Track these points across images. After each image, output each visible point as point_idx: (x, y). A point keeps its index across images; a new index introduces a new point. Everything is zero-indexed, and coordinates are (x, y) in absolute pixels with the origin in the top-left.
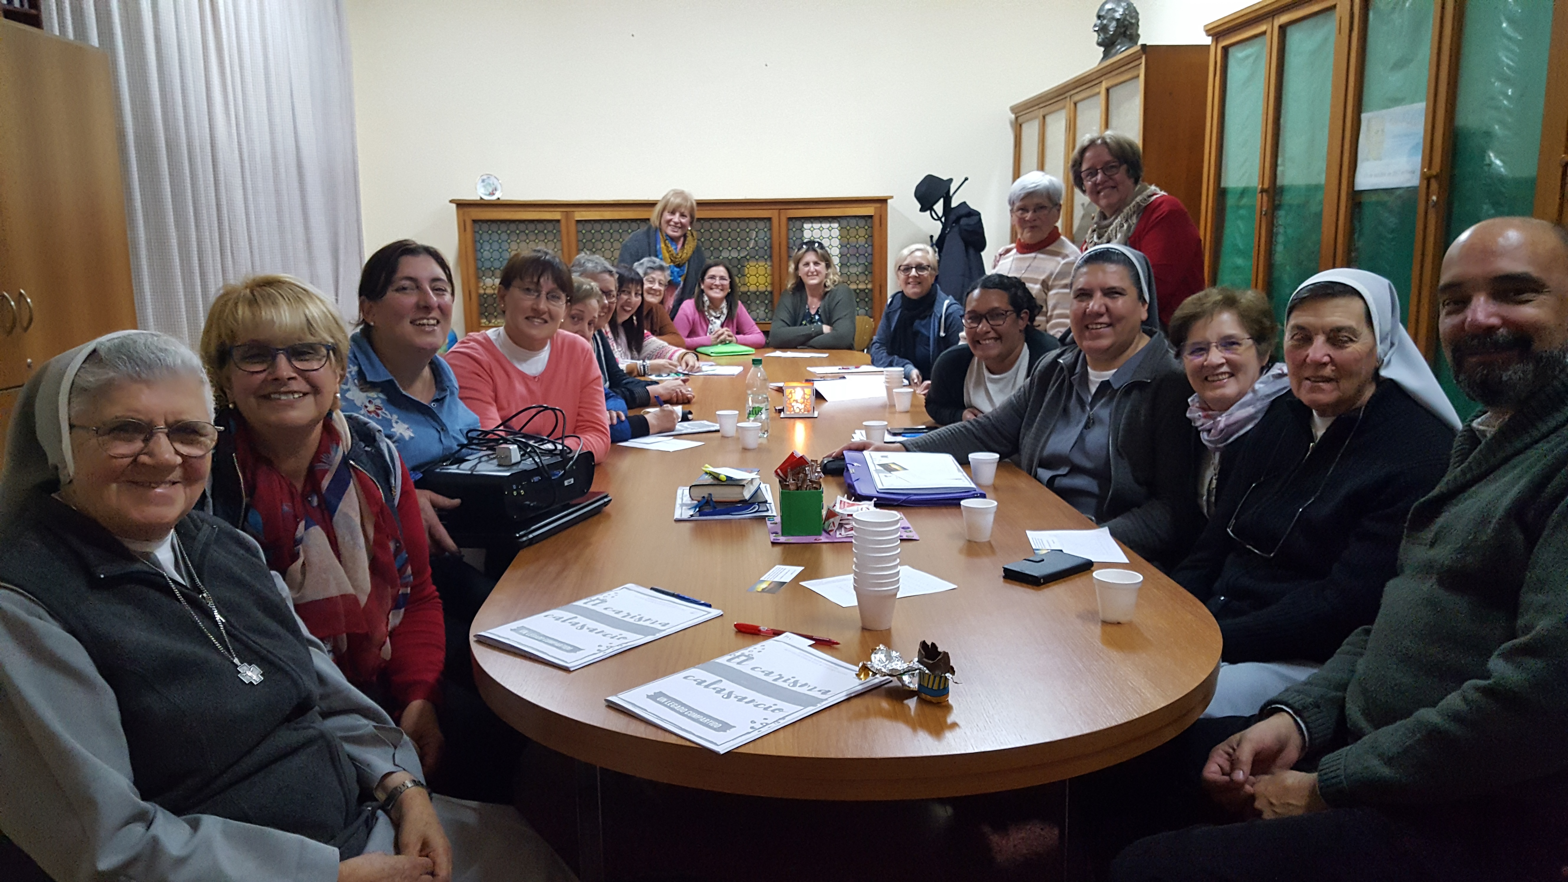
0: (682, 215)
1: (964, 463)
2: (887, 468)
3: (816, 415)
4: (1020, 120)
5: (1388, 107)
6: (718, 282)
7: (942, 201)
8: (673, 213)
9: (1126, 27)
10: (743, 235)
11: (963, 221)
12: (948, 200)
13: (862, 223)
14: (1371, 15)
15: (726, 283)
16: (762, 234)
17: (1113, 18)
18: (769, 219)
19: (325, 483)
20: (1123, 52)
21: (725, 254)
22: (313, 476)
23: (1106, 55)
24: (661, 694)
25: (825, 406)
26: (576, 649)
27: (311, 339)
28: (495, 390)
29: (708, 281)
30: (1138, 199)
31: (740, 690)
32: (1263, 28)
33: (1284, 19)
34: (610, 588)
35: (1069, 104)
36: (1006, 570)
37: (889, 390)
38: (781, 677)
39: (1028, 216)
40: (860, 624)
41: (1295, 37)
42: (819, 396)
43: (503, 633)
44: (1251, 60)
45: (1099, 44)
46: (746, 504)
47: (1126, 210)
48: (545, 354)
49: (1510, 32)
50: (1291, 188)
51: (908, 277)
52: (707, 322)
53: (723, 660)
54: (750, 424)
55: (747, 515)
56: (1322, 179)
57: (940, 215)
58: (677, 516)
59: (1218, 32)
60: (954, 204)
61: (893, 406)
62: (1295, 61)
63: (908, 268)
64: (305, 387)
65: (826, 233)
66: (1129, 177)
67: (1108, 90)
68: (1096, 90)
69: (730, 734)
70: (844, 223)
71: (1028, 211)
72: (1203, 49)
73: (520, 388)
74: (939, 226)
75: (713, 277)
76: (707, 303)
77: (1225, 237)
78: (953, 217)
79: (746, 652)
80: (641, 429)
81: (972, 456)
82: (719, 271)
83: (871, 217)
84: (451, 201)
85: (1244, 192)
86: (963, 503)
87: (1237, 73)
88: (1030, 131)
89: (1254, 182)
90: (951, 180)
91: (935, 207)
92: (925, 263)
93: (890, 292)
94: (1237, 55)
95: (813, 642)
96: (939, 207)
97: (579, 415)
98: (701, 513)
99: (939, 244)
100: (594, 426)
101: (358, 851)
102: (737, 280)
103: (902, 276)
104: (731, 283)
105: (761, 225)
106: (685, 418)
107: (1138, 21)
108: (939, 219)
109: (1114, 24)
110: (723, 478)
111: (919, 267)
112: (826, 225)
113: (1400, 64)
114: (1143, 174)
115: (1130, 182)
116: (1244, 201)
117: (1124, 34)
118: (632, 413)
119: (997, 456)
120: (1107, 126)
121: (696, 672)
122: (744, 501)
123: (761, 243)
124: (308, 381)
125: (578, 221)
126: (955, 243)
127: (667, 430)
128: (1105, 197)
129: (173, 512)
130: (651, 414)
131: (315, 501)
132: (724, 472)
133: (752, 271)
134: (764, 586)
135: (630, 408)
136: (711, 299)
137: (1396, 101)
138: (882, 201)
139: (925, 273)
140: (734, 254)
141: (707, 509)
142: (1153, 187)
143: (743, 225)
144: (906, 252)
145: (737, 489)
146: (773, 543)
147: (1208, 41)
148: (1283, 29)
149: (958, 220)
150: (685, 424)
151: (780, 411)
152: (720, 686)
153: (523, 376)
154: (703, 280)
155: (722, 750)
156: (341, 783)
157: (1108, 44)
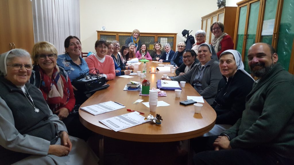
0: (137, 34)
1: (179, 83)
2: (165, 83)
3: (156, 73)
4: (203, 20)
5: (268, 20)
6: (144, 47)
7: (187, 34)
8: (136, 33)
9: (223, 3)
10: (149, 39)
11: (191, 38)
12: (188, 34)
13: (171, 38)
14: (266, 2)
15: (145, 47)
16: (153, 39)
17: (221, 1)
18: (154, 37)
19: (55, 78)
20: (222, 7)
21: (146, 43)
22: (53, 76)
23: (219, 8)
24: (109, 121)
25: (159, 72)
26: (97, 112)
27: (52, 53)
28: (95, 65)
29: (142, 47)
30: (223, 35)
31: (123, 121)
32: (247, 4)
33: (251, 2)
34: (107, 101)
35: (211, 17)
36: (180, 103)
37: (171, 69)
38: (132, 119)
39: (199, 38)
40: (150, 111)
41: (253, 6)
42: (158, 69)
43: (85, 108)
44: (245, 10)
45: (218, 6)
46: (137, 88)
47: (221, 37)
48: (104, 59)
49: (291, 6)
50: (250, 35)
51: (179, 48)
52: (141, 55)
53: (122, 115)
54: (143, 74)
55: (137, 90)
56: (255, 33)
57: (187, 37)
58: (124, 89)
59: (239, 4)
60: (189, 35)
61: (171, 72)
62: (252, 10)
63: (179, 46)
64: (51, 62)
65: (165, 40)
66: (222, 31)
67: (218, 15)
68: (216, 15)
69: (119, 128)
70: (168, 38)
71: (199, 37)
72: (236, 8)
73: (99, 65)
74: (186, 39)
75: (143, 46)
76: (142, 52)
77: (238, 43)
78: (189, 38)
79: (127, 114)
80: (123, 74)
81: (181, 82)
82: (144, 45)
83: (173, 37)
84: (96, 31)
85: (242, 35)
86: (175, 90)
87: (242, 12)
88: (205, 22)
89: (244, 34)
90: (189, 31)
91: (186, 36)
92: (183, 46)
93: (176, 51)
94: (242, 9)
95: (140, 113)
96: (186, 35)
97: (110, 70)
98: (128, 89)
99: (186, 43)
100: (112, 72)
101: (54, 144)
102: (147, 48)
103: (178, 48)
104: (146, 48)
105: (153, 38)
106: (132, 72)
107: (225, 2)
108: (186, 38)
109: (221, 2)
110: (133, 83)
111: (182, 46)
112: (165, 38)
113: (271, 11)
114: (224, 31)
115: (221, 32)
116: (242, 37)
117: (223, 4)
118: (122, 71)
119: (185, 82)
120: (218, 20)
121: (117, 117)
122: (136, 88)
123: (153, 41)
124: (52, 61)
125: (119, 36)
126: (189, 42)
127: (128, 74)
128: (216, 34)
129: (25, 81)
130: (125, 71)
131: (53, 81)
132: (134, 82)
133: (151, 46)
134: (135, 103)
135: (122, 70)
136: (142, 51)
137: (270, 19)
138: (176, 34)
139: (183, 47)
140: (147, 43)
141: (130, 89)
142: (226, 33)
143: (149, 38)
144: (179, 43)
145: (135, 85)
146: (140, 96)
147: (237, 6)
148: (250, 4)
149: (190, 38)
150: (132, 73)
151: (150, 72)
152: (120, 120)
153: (100, 63)
154: (141, 47)
155: (116, 131)
156: (52, 132)
157: (219, 6)
